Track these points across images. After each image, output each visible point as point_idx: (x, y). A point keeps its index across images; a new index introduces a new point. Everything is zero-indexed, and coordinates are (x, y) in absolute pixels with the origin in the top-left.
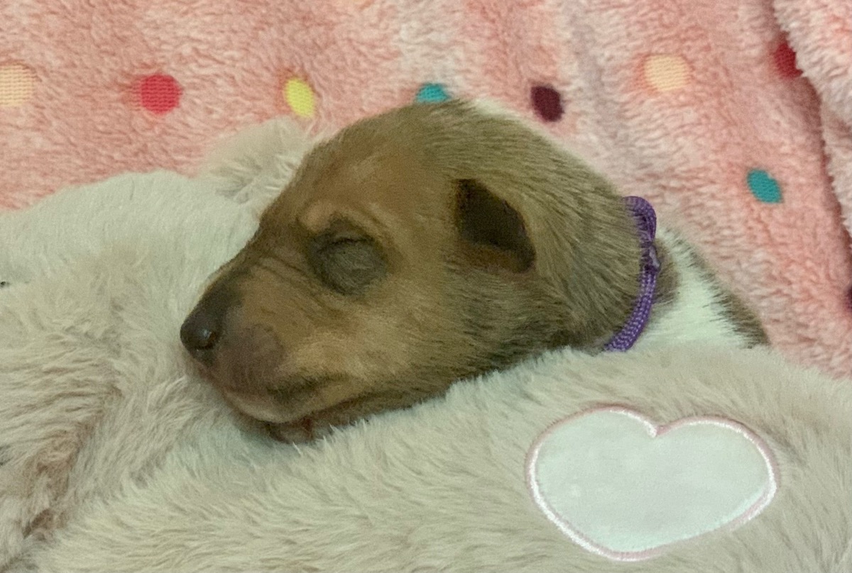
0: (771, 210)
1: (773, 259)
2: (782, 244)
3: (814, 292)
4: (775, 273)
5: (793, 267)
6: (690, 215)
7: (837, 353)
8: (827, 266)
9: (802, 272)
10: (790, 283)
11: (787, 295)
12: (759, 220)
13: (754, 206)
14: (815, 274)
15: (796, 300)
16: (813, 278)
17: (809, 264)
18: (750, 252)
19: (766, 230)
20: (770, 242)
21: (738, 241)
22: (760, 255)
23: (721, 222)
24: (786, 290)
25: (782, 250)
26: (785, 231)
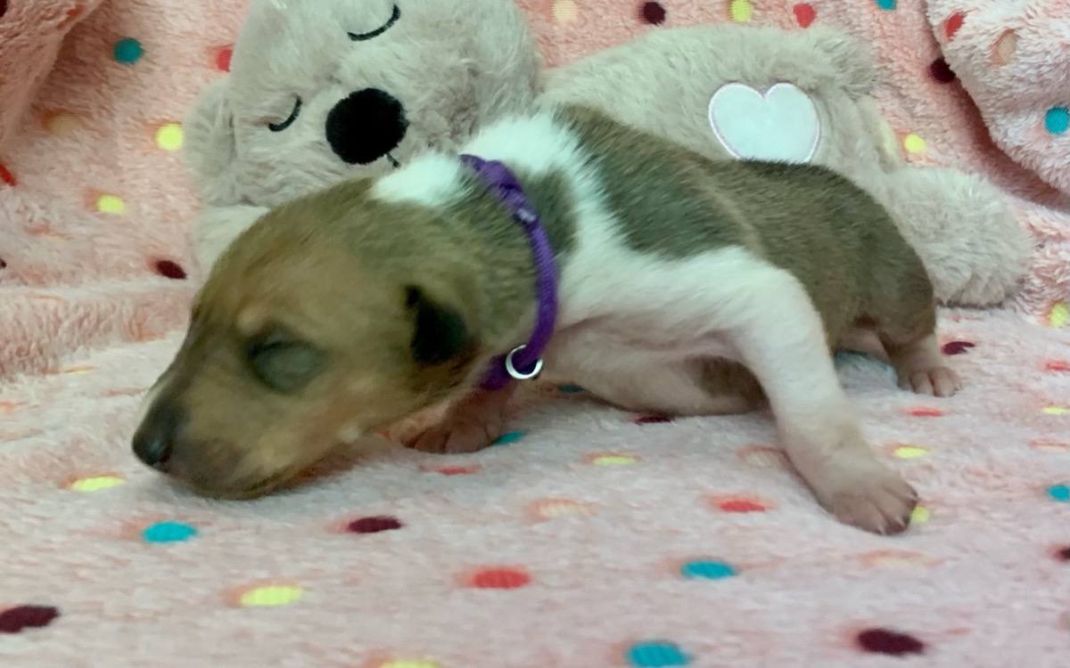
0: (887, 15)
1: (883, 46)
2: (890, 36)
3: (907, 67)
4: (884, 55)
5: (896, 51)
6: (839, 16)
7: (919, 104)
8: (917, 53)
9: (901, 55)
10: (891, 61)
11: (890, 69)
12: (878, 21)
13: (876, 13)
14: (909, 55)
15: (896, 72)
16: (908, 58)
17: (905, 49)
18: (870, 41)
19: (881, 28)
20: (884, 36)
21: (864, 34)
22: (876, 44)
23: (855, 22)
24: (890, 66)
25: (890, 40)
26: (893, 28)
